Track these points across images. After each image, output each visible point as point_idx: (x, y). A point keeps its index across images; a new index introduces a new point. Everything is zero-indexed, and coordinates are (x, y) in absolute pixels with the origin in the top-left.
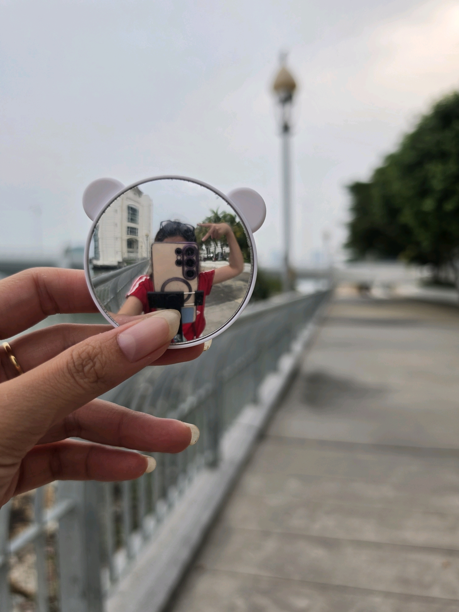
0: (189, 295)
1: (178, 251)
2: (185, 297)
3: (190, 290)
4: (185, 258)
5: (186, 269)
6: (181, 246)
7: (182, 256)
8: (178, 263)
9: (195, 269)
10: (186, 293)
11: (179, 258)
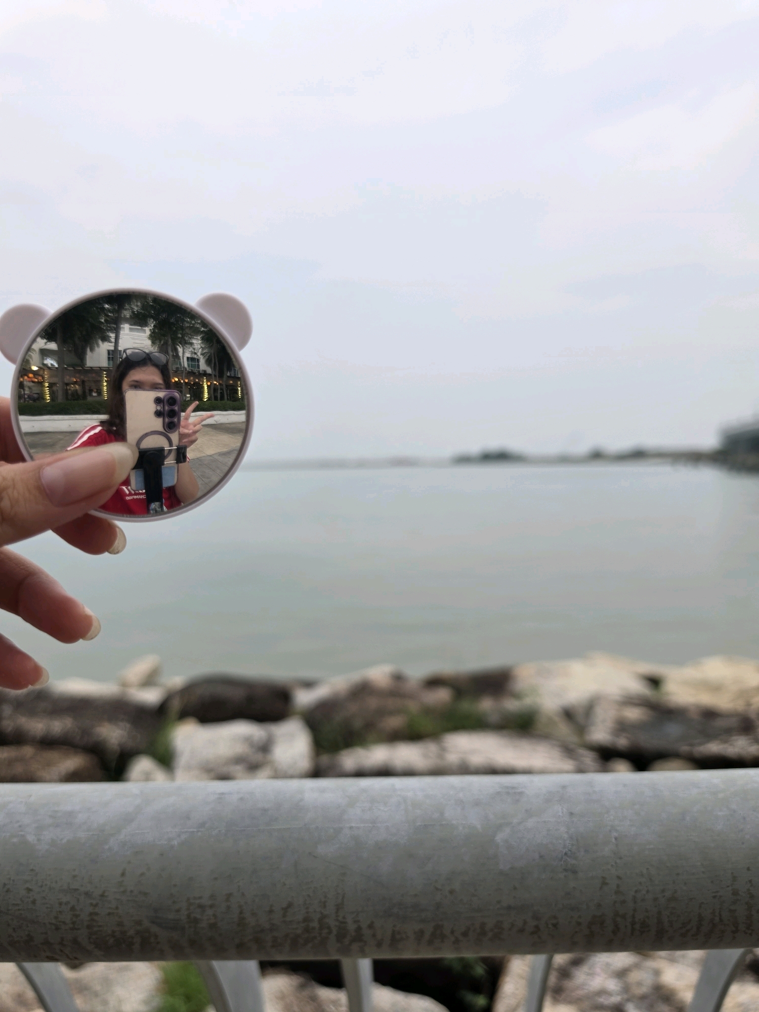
0: (170, 451)
1: (158, 401)
2: (166, 453)
3: (171, 444)
4: (166, 408)
5: (167, 420)
6: (161, 394)
7: (162, 406)
8: (158, 414)
9: (176, 420)
10: (167, 448)
11: (159, 408)
